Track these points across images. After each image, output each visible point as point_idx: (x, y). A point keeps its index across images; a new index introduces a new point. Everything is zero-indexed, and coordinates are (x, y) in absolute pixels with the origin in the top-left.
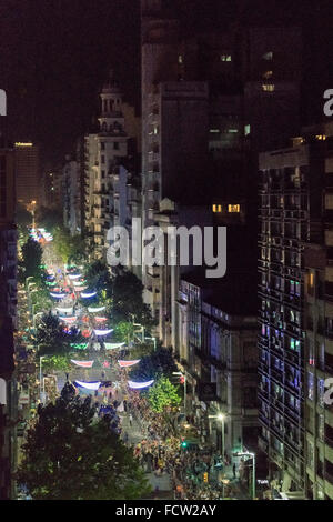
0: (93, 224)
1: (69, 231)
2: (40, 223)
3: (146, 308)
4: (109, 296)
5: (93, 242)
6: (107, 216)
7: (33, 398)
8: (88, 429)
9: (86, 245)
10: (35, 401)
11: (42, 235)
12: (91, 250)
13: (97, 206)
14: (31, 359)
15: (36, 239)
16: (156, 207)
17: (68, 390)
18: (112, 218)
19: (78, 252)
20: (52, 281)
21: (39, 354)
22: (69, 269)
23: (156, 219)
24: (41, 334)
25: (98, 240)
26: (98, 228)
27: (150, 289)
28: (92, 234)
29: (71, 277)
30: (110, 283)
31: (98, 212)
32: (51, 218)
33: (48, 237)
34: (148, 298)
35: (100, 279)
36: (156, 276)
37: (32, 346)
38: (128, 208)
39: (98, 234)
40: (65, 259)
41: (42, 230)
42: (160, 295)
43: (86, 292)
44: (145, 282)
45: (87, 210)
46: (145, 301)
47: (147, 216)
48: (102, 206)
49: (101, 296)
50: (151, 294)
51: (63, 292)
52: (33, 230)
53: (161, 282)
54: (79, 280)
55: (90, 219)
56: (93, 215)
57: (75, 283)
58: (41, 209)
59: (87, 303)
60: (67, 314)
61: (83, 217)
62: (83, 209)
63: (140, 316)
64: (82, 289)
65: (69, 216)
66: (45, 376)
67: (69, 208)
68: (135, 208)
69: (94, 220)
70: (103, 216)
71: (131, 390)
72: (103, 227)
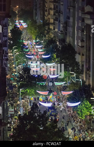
0: (49, 18)
1: (37, 22)
2: (21, 17)
3: (77, 64)
4: (57, 57)
5: (49, 28)
6: (57, 14)
7: (16, 112)
8: (45, 128)
9: (45, 29)
10: (17, 112)
11: (22, 24)
12: (48, 33)
13: (51, 9)
14: (15, 90)
15: (19, 26)
16: (83, 10)
17: (35, 106)
18: (59, 16)
19: (41, 33)
20: (27, 48)
21: (20, 88)
22: (36, 43)
23: (83, 16)
24: (21, 77)
25: (52, 27)
26: (52, 21)
27: (79, 54)
28: (49, 24)
29: (37, 47)
30: (58, 50)
31: (52, 12)
32: (26, 15)
33: (25, 25)
34: (78, 58)
35: (53, 48)
36: (82, 47)
37: (16, 83)
38: (68, 10)
39: (52, 24)
40: (34, 37)
41: (22, 21)
42: (84, 57)
43: (44, 55)
44: (76, 49)
45: (46, 11)
46: (77, 60)
47: (78, 14)
48: (54, 9)
49: (53, 57)
50: (80, 56)
51: (33, 55)
52: (17, 21)
53: (85, 50)
54: (41, 48)
55: (48, 15)
56: (49, 14)
57: (39, 50)
58: (21, 10)
59: (45, 61)
61: (44, 15)
62: (44, 11)
63: (73, 68)
64: (43, 53)
65: (36, 14)
66: (23, 99)
67: (36, 10)
68: (72, 10)
69: (49, 16)
70: (54, 15)
71: (68, 107)
72: (54, 20)
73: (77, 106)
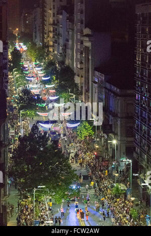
0: (48, 41)
1: (36, 45)
2: (21, 40)
3: (76, 85)
4: (56, 79)
5: (48, 51)
6: (56, 37)
7: (16, 133)
8: (46, 149)
9: (45, 52)
10: (18, 134)
11: (21, 47)
12: (48, 55)
13: (50, 32)
14: (15, 112)
15: (18, 48)
16: (82, 32)
17: (35, 128)
18: (59, 38)
19: (40, 56)
20: (27, 71)
21: (20, 109)
22: (36, 65)
23: (82, 39)
24: (21, 99)
25: (51, 49)
26: (51, 43)
27: (78, 76)
28: (48, 47)
29: (37, 69)
30: (57, 72)
31: (51, 35)
32: (26, 37)
33: (25, 48)
34: (77, 80)
35: (52, 70)
36: (81, 69)
37: (16, 105)
38: (67, 33)
39: (51, 46)
40: (33, 59)
41: (22, 44)
42: (83, 79)
43: (45, 77)
44: (75, 71)
45: (46, 34)
46: (76, 82)
47: (77, 37)
48: (53, 32)
49: (52, 79)
50: (79, 78)
51: (33, 77)
52: (17, 44)
53: (84, 72)
54: (41, 70)
55: (47, 38)
56: (48, 36)
57: (39, 72)
58: (21, 33)
59: (45, 83)
60: (35, 88)
61: (43, 38)
62: (43, 33)
63: (73, 89)
64: (43, 75)
65: (36, 37)
66: (23, 121)
67: (36, 32)
68: (70, 33)
69: (49, 39)
70: (54, 37)
71: (67, 128)
72: (54, 43)
73: (76, 127)
